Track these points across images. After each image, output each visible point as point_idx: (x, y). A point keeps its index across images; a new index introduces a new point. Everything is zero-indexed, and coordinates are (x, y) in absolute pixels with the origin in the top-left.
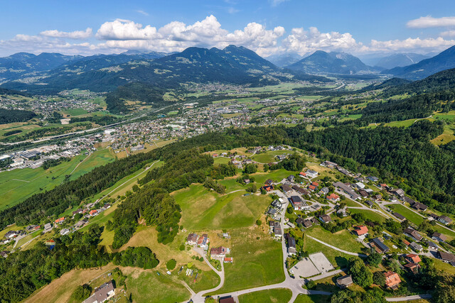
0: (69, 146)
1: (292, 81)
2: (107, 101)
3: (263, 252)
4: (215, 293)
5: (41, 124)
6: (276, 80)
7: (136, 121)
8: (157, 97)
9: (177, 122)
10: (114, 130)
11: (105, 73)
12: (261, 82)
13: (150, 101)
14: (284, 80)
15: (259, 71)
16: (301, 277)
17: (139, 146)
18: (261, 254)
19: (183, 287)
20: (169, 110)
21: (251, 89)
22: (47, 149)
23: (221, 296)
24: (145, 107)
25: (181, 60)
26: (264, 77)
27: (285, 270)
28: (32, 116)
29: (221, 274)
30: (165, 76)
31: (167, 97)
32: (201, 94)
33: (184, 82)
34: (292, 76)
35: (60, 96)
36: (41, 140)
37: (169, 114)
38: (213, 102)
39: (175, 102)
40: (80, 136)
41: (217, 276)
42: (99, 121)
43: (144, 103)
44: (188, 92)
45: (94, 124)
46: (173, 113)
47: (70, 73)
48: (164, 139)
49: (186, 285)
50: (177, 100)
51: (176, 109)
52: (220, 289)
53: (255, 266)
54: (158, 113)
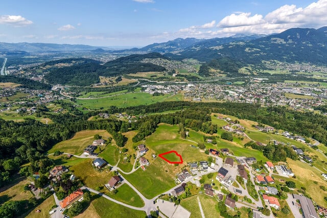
0: (168, 88)
2: (201, 67)
3: (162, 180)
4: (121, 173)
5: (164, 75)
7: (209, 83)
8: (234, 69)
9: (237, 90)
10: (193, 85)
11: (211, 50)
13: (227, 71)
16: (158, 207)
17: (199, 98)
18: (159, 180)
19: (117, 161)
20: (237, 80)
22: (160, 87)
23: (121, 176)
24: (221, 75)
25: (275, 41)
27: (157, 197)
28: (164, 69)
29: (134, 170)
30: (252, 53)
31: (243, 70)
32: (278, 72)
33: (268, 60)
35: (182, 62)
36: (161, 82)
37: (236, 83)
38: (285, 81)
39: (247, 75)
40: (176, 84)
41: (131, 169)
42: (189, 78)
43: (223, 72)
44: (266, 69)
45: (185, 80)
46: (240, 83)
47: (194, 49)
48: (217, 99)
49: (119, 161)
50: (249, 73)
51: (243, 81)
52: (125, 174)
53: (149, 182)
54: (228, 80)
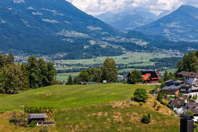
1: (148, 49)
6: (115, 47)
12: (87, 51)
14: (132, 47)
15: (81, 34)
21: (68, 62)
26: (93, 42)
34: (145, 43)
